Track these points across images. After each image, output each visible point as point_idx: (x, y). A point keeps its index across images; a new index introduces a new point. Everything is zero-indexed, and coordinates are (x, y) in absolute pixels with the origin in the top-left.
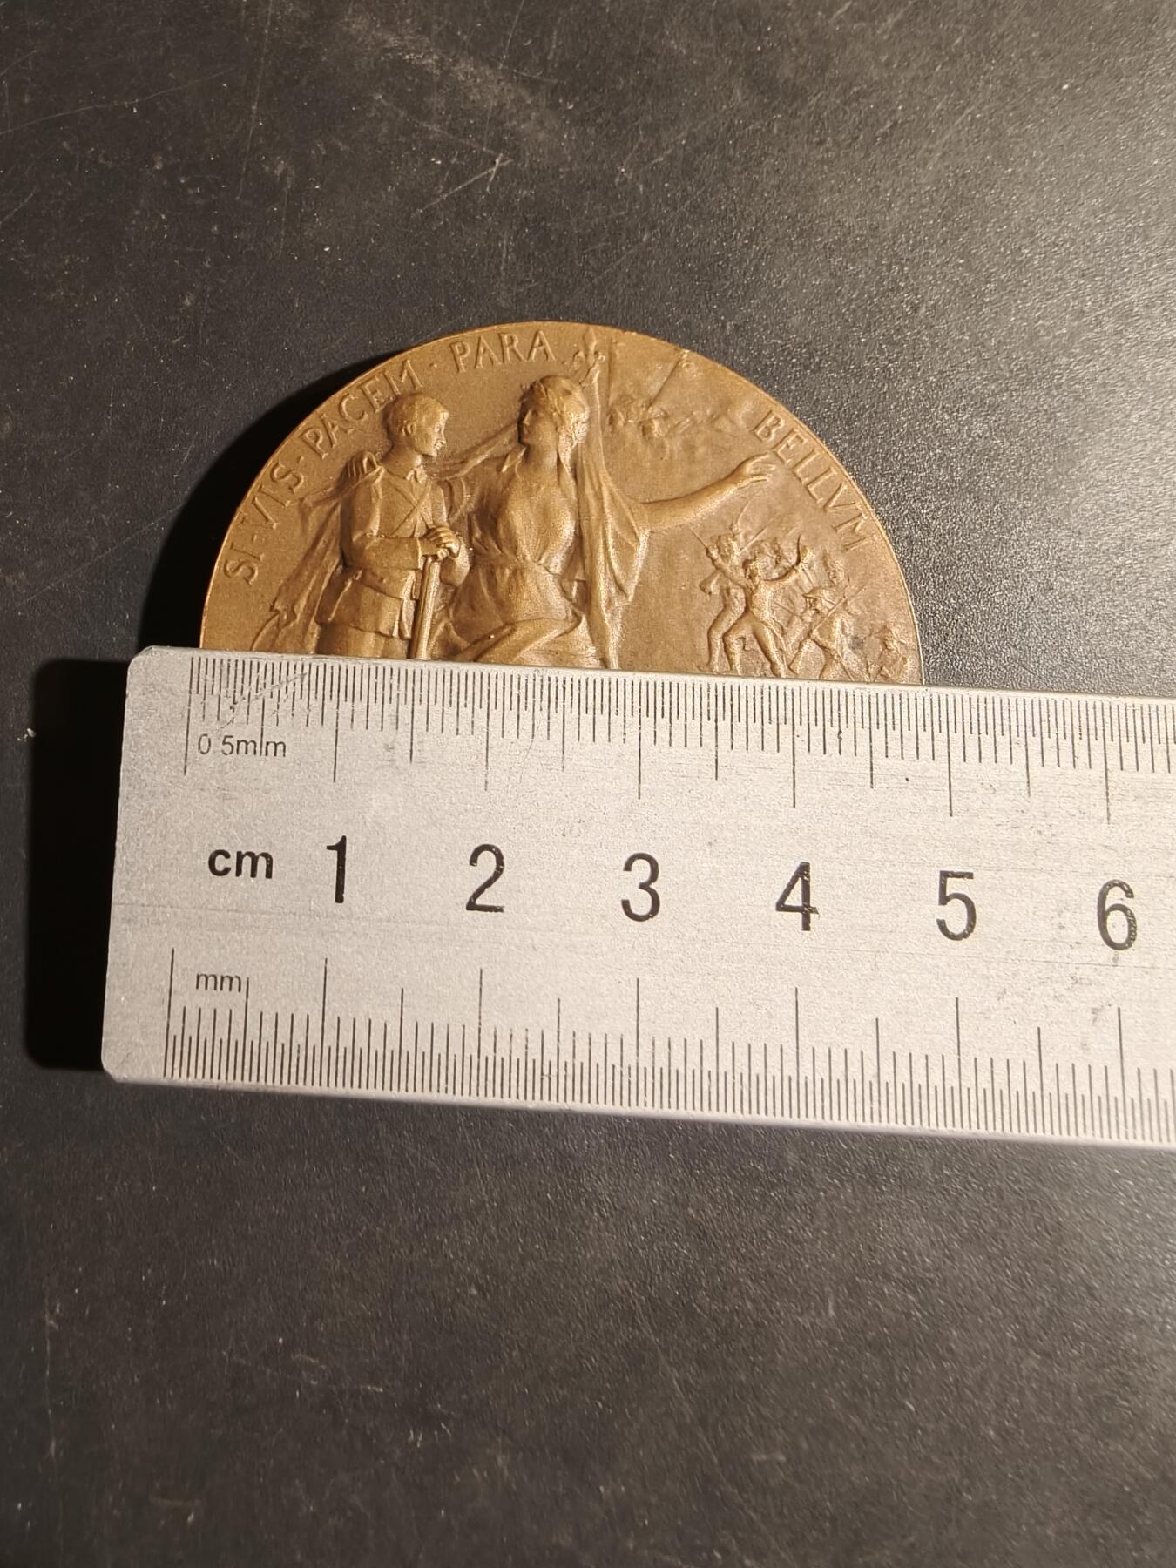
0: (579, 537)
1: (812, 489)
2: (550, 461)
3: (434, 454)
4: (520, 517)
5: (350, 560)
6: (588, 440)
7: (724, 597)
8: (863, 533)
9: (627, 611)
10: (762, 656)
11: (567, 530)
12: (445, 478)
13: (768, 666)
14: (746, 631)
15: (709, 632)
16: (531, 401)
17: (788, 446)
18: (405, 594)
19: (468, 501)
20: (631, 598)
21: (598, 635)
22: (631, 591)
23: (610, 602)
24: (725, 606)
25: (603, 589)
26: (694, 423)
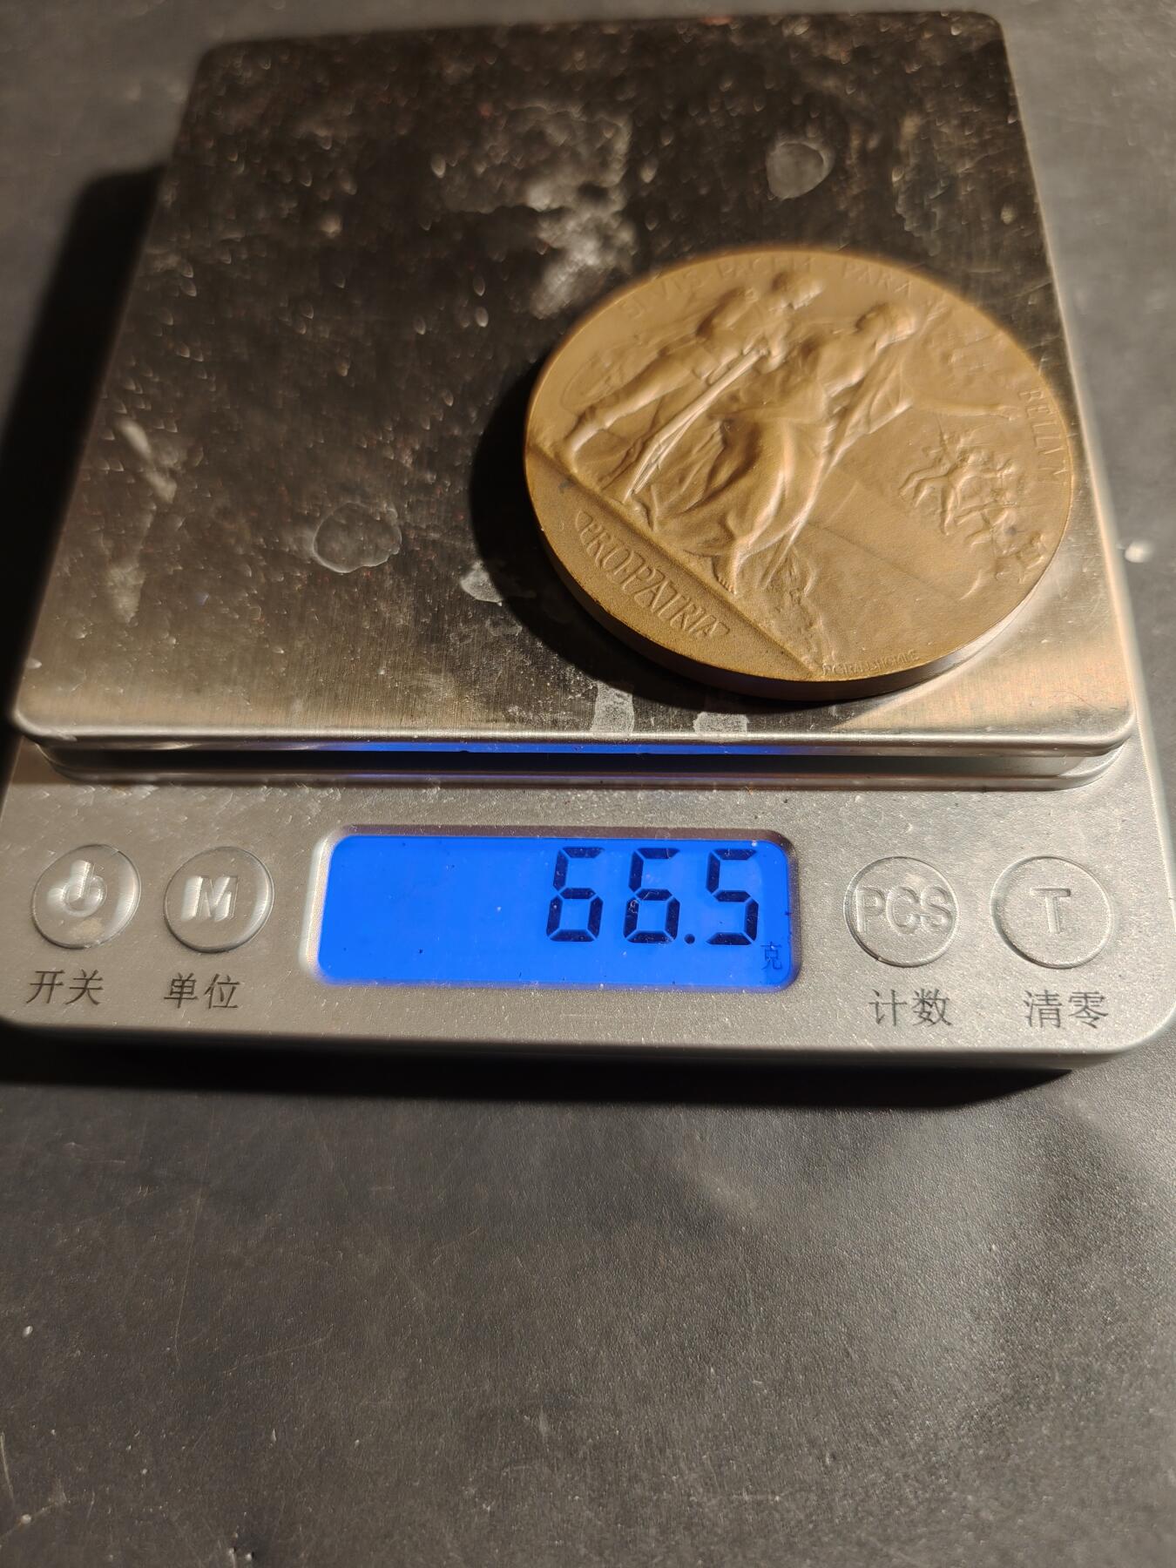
0: (860, 384)
1: (1038, 439)
2: (869, 341)
3: (796, 307)
4: (829, 355)
5: (705, 328)
6: (903, 344)
7: (935, 461)
8: (1058, 477)
9: (865, 436)
10: (940, 501)
11: (855, 378)
12: (795, 319)
13: (939, 511)
14: (939, 485)
15: (912, 474)
16: (881, 308)
17: (1037, 410)
18: (725, 361)
19: (801, 334)
20: (871, 432)
21: (838, 436)
22: (874, 429)
23: (857, 425)
24: (933, 466)
25: (857, 416)
26: (981, 369)
